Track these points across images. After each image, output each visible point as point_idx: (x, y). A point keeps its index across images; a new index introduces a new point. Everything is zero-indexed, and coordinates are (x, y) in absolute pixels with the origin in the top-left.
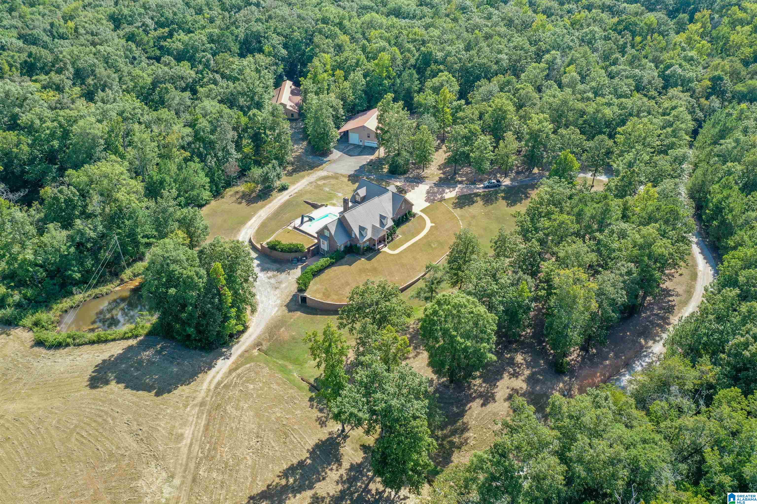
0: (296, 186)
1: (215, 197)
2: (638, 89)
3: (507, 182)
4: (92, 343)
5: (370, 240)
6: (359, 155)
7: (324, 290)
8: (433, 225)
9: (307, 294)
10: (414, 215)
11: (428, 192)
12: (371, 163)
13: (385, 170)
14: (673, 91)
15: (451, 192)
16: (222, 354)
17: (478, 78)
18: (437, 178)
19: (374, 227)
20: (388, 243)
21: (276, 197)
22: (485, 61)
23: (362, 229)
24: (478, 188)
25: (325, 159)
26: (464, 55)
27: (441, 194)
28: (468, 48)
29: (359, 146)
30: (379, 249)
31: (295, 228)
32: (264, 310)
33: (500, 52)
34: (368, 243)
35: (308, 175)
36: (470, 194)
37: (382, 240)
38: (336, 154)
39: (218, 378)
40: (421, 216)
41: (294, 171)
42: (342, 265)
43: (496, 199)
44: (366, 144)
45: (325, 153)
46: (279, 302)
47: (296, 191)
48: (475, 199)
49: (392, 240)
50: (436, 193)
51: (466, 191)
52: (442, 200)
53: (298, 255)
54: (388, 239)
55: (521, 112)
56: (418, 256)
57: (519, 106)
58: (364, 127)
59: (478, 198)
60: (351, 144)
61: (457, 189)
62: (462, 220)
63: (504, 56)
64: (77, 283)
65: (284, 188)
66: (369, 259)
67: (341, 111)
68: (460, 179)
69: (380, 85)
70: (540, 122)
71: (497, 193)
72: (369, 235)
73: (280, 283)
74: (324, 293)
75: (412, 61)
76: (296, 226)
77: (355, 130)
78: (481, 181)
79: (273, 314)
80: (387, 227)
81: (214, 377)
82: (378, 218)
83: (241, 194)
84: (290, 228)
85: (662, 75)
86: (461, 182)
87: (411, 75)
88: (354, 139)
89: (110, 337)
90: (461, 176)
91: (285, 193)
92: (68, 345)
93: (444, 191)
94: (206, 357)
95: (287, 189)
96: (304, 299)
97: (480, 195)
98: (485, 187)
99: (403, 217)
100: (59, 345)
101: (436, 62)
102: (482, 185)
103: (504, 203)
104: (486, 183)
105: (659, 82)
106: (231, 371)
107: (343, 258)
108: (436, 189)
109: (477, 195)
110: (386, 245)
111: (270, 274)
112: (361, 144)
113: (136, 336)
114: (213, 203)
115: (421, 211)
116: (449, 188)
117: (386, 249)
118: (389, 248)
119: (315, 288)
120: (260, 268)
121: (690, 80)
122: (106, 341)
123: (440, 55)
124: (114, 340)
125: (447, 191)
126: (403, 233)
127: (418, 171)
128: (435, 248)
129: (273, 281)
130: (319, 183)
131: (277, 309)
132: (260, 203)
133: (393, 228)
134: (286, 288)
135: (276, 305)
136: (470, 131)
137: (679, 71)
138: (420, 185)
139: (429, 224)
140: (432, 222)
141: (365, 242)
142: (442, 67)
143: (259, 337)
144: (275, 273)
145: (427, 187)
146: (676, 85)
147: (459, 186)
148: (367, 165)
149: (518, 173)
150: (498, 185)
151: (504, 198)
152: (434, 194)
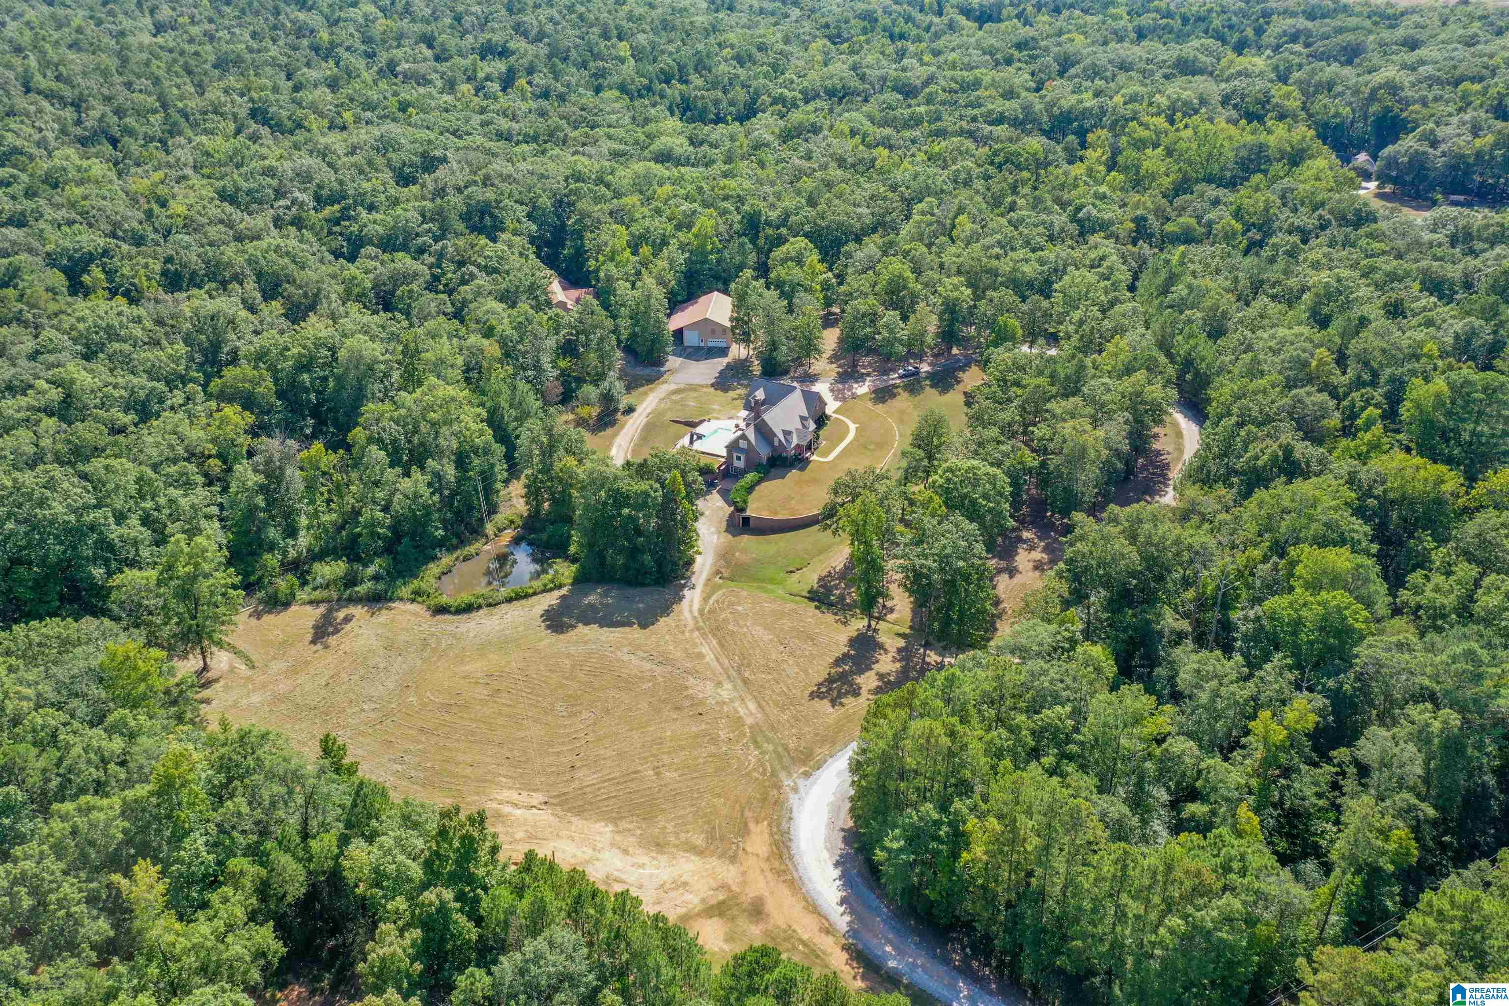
0: (644, 405)
2: (1051, 238)
3: (925, 368)
4: (510, 600)
5: (798, 446)
6: (707, 359)
7: (766, 507)
8: (858, 426)
9: (748, 513)
10: (828, 418)
11: (833, 390)
12: (729, 367)
13: (757, 373)
14: (1094, 239)
15: (860, 386)
16: (684, 586)
17: (841, 243)
18: (834, 374)
19: (797, 431)
20: (815, 450)
21: (625, 423)
22: (843, 218)
23: (787, 433)
24: (894, 379)
25: (663, 370)
26: (811, 213)
27: (850, 390)
28: (811, 202)
29: (699, 348)
30: (808, 458)
33: (856, 205)
34: (795, 451)
35: (652, 390)
36: (887, 387)
37: (809, 448)
38: (673, 362)
39: (696, 607)
40: (838, 418)
41: (629, 388)
42: (773, 479)
43: (922, 388)
44: (710, 344)
45: (658, 362)
46: (713, 529)
47: (649, 410)
48: (895, 391)
49: (818, 446)
50: (843, 390)
51: (880, 384)
52: (854, 397)
53: (709, 477)
54: (813, 445)
57: (917, 271)
58: (704, 319)
59: (899, 390)
60: (690, 346)
61: (867, 383)
62: (889, 416)
63: (864, 210)
64: (441, 544)
65: (630, 410)
66: (800, 471)
68: (864, 371)
69: (705, 262)
70: (956, 287)
71: (919, 382)
72: (795, 441)
74: (769, 511)
75: (737, 226)
77: (692, 326)
78: (894, 370)
79: (716, 542)
80: (809, 430)
81: (691, 606)
82: (798, 420)
83: (573, 423)
85: (1074, 219)
86: (868, 375)
87: (742, 245)
88: (691, 339)
89: (531, 591)
90: (864, 367)
91: (635, 415)
92: (480, 607)
93: (851, 387)
94: (667, 593)
95: (635, 409)
96: (746, 520)
97: (899, 387)
98: (901, 377)
99: (820, 418)
100: (468, 609)
101: (768, 224)
102: (897, 375)
103: (934, 391)
104: (901, 371)
105: (1074, 228)
106: (705, 600)
107: (771, 471)
108: (840, 386)
109: (895, 386)
110: (814, 453)
112: (704, 344)
113: (560, 587)
115: (836, 411)
116: (856, 382)
117: (814, 458)
118: (817, 457)
119: (758, 504)
121: (1111, 223)
122: (527, 596)
123: (773, 215)
124: (535, 594)
125: (855, 386)
126: (827, 439)
127: (802, 368)
130: (674, 397)
131: (718, 536)
132: (609, 431)
133: (815, 431)
135: (712, 534)
137: (1094, 212)
138: (817, 384)
139: (852, 427)
140: (854, 424)
141: (792, 450)
142: (784, 231)
143: (715, 564)
146: (1093, 231)
147: (868, 379)
148: (725, 369)
149: (935, 356)
150: (917, 373)
151: (932, 386)
152: (841, 391)
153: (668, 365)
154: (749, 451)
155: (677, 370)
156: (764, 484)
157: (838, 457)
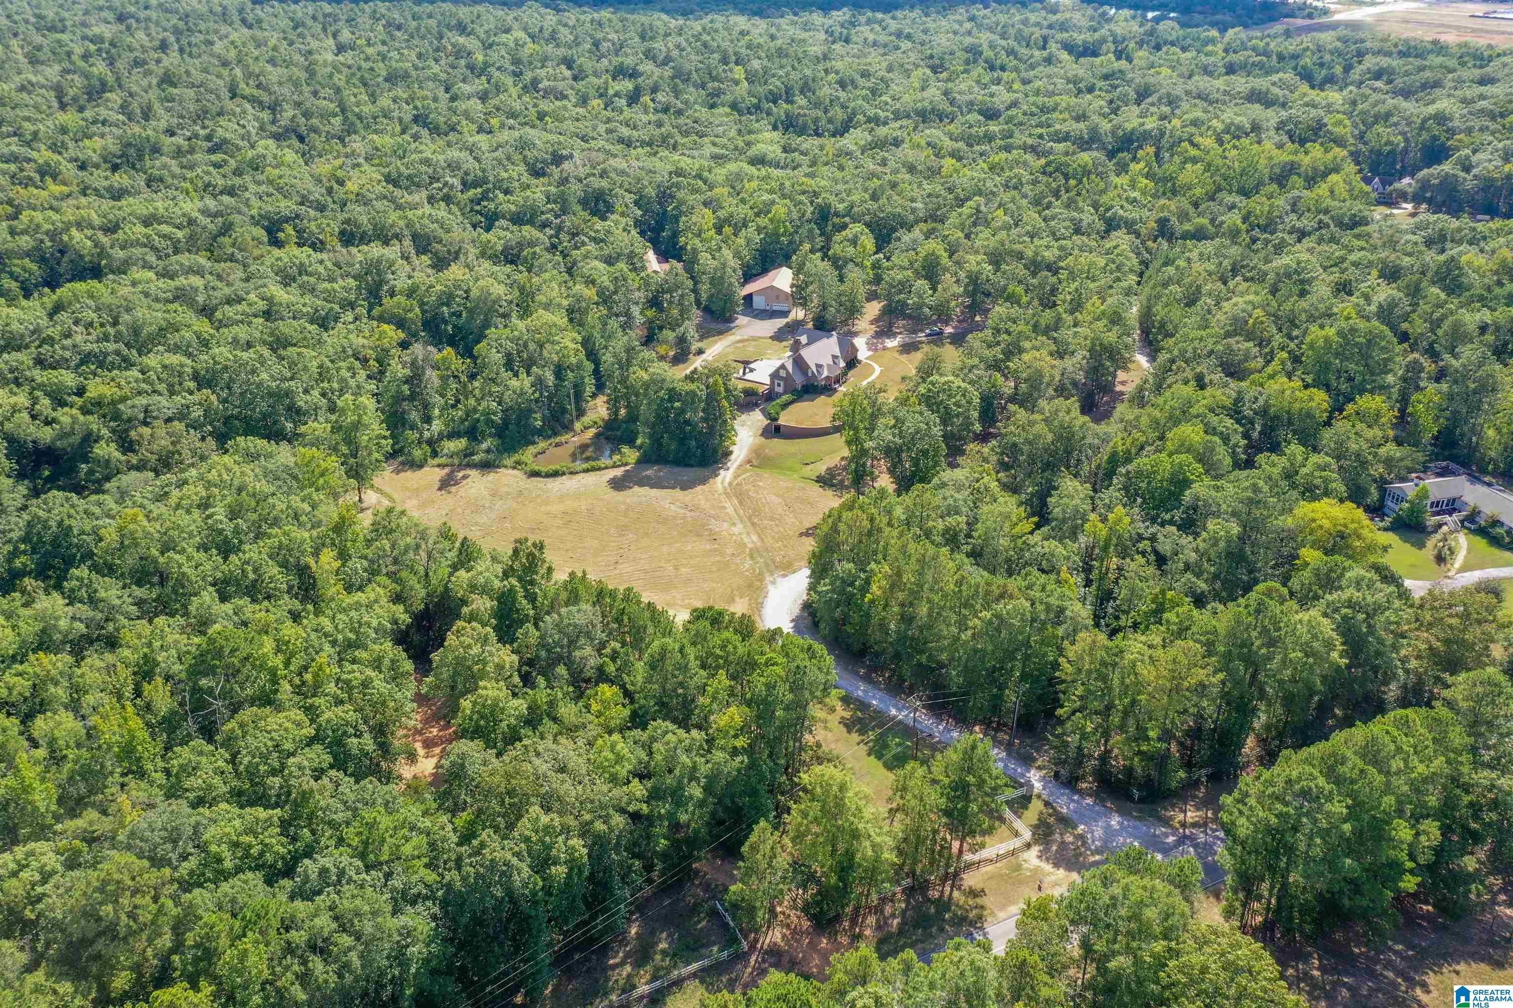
0: (712, 349)
2: (1078, 231)
3: (949, 330)
4: (588, 471)
5: (828, 378)
6: (770, 319)
7: (795, 420)
8: (883, 368)
9: (780, 422)
10: (860, 362)
11: (869, 343)
12: (787, 325)
13: (811, 329)
14: (1114, 234)
15: (891, 342)
16: (720, 468)
17: (894, 230)
18: (872, 332)
19: (828, 366)
20: (843, 382)
21: (696, 361)
22: (899, 210)
23: (819, 366)
24: (921, 337)
25: (733, 325)
26: (873, 206)
27: (882, 344)
28: (874, 197)
29: (766, 311)
30: (835, 388)
32: (741, 440)
33: (913, 200)
35: (722, 339)
36: (914, 342)
38: (742, 320)
39: (727, 480)
40: (868, 362)
41: (705, 337)
42: (805, 401)
43: (943, 344)
44: (774, 308)
45: (731, 320)
46: (751, 434)
47: (718, 352)
48: (920, 345)
49: (846, 380)
50: (877, 343)
51: (908, 340)
52: (885, 349)
53: (754, 399)
54: (842, 379)
55: (955, 257)
57: (952, 252)
58: (772, 288)
59: (924, 344)
60: (759, 308)
61: (897, 339)
62: (910, 364)
63: (919, 205)
64: (540, 432)
65: (700, 352)
66: (827, 398)
68: (898, 330)
69: (778, 242)
70: (978, 263)
71: (941, 340)
72: (825, 373)
74: (799, 421)
75: (808, 215)
76: (740, 377)
77: (760, 292)
78: (922, 331)
79: (754, 443)
80: (840, 367)
81: (723, 480)
82: (831, 358)
85: (1102, 217)
86: (900, 333)
87: (811, 231)
88: (759, 302)
89: (602, 466)
90: (898, 328)
91: (704, 356)
92: (564, 474)
93: (884, 341)
94: (705, 472)
95: (704, 353)
96: (778, 429)
98: (926, 336)
99: (851, 360)
100: (555, 474)
101: (837, 214)
102: (924, 334)
103: (952, 347)
104: (928, 332)
105: (1100, 226)
106: (735, 477)
107: (803, 395)
108: (875, 341)
109: (920, 342)
110: (839, 385)
112: (770, 307)
113: (626, 464)
115: (867, 358)
116: (888, 338)
117: (841, 388)
118: (843, 388)
119: (786, 418)
121: (1134, 222)
122: (598, 470)
123: (841, 207)
124: (606, 468)
125: (887, 341)
126: (854, 377)
127: (849, 327)
130: (739, 345)
133: (845, 370)
135: (752, 437)
137: (1121, 212)
138: (858, 338)
139: (878, 370)
140: (880, 367)
141: (823, 380)
142: (847, 219)
143: (747, 456)
145: (866, 339)
146: (1118, 227)
147: (899, 336)
148: (785, 327)
149: (959, 321)
150: (941, 333)
151: (950, 343)
152: (875, 345)
153: (737, 322)
154: (788, 379)
155: (744, 326)
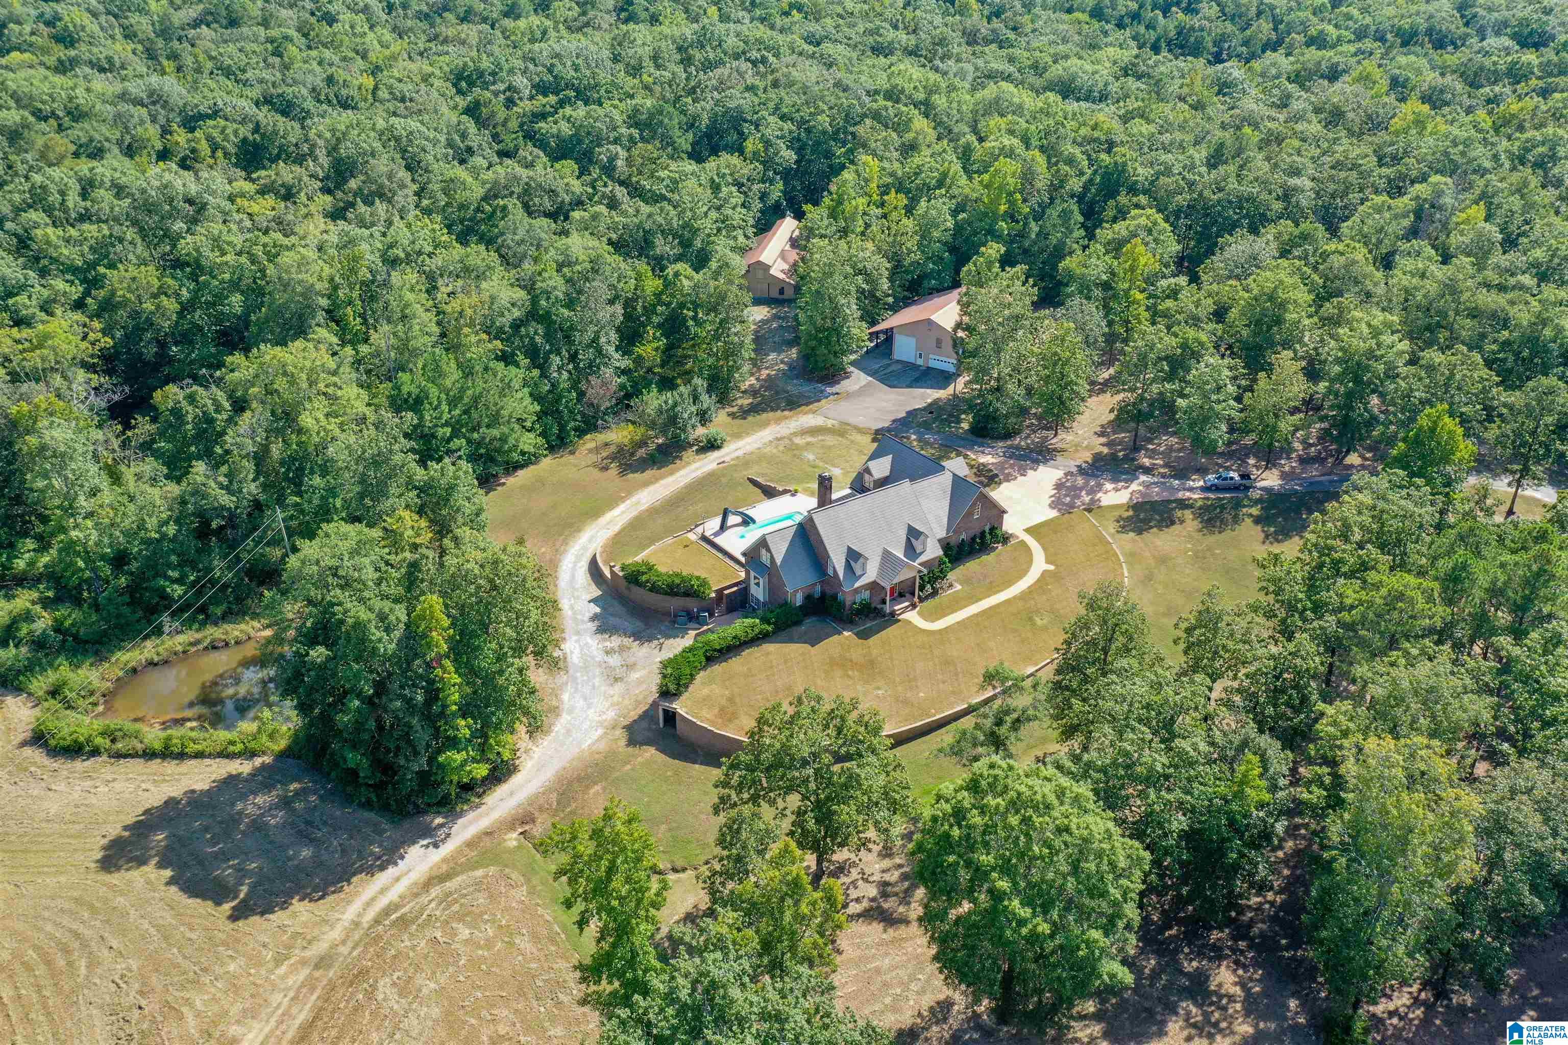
0: (740, 443)
1: (552, 449)
3: (1270, 480)
4: (149, 755)
5: (874, 586)
6: (910, 386)
7: (723, 702)
8: (1052, 567)
9: (680, 707)
10: (1006, 539)
11: (1059, 486)
12: (933, 409)
13: (965, 426)
15: (1117, 490)
16: (427, 832)
17: (1231, 227)
18: (1088, 456)
19: (887, 556)
20: (921, 600)
21: (689, 463)
22: (1255, 189)
23: (853, 556)
24: (1191, 489)
25: (829, 390)
26: (1205, 177)
27: (1092, 492)
28: (1215, 160)
29: (913, 367)
30: (893, 614)
31: (704, 538)
32: (568, 732)
33: (1296, 172)
34: (866, 595)
35: (778, 421)
36: (1169, 502)
37: (904, 592)
38: (858, 379)
39: (392, 896)
40: (1023, 543)
41: (754, 409)
42: (791, 640)
43: (1236, 520)
44: (933, 364)
45: (832, 375)
47: (740, 453)
48: (1179, 513)
49: (935, 593)
50: (1081, 489)
51: (1156, 494)
52: (1091, 507)
53: (692, 605)
54: (922, 588)
55: (1329, 308)
56: (992, 644)
57: (1324, 295)
58: (929, 322)
59: (1188, 515)
60: (898, 361)
61: (1135, 486)
62: (1130, 564)
63: (1304, 183)
65: (712, 445)
66: (864, 635)
67: (885, 285)
68: (1147, 462)
70: (1376, 333)
71: (1238, 505)
72: (871, 573)
73: (630, 667)
74: (722, 710)
75: (1075, 184)
76: (707, 534)
77: (910, 328)
78: (1202, 471)
79: (585, 746)
80: (923, 558)
81: (383, 891)
82: (903, 534)
83: (613, 449)
84: (692, 536)
86: (1148, 471)
87: (1065, 215)
88: (904, 348)
89: (192, 748)
90: (1152, 454)
91: (714, 455)
92: (95, 752)
93: (1100, 486)
95: (719, 447)
96: (671, 717)
97: (1190, 507)
98: (1206, 489)
99: (973, 539)
101: (1133, 190)
102: (1201, 483)
103: (1257, 532)
104: (1213, 478)
106: (428, 884)
107: (798, 623)
108: (1080, 481)
109: (1183, 504)
110: (914, 606)
111: (615, 641)
112: (920, 362)
113: (251, 754)
114: (547, 462)
115: (1028, 530)
116: (1115, 480)
117: (913, 617)
118: (919, 613)
119: (706, 691)
120: (596, 623)
122: (182, 756)
123: (1143, 173)
124: (199, 755)
125: (1109, 486)
126: (966, 581)
127: (1045, 433)
128: (1045, 629)
129: (614, 660)
130: (798, 440)
131: (600, 731)
132: (649, 473)
133: (941, 562)
134: (640, 682)
135: (601, 723)
136: (1184, 346)
138: (1041, 468)
139: (1040, 565)
140: (1048, 561)
141: (857, 591)
142: (1143, 199)
143: (531, 801)
144: (628, 641)
145: (1059, 474)
147: (1143, 478)
148: (924, 409)
149: (1304, 461)
150: (1245, 483)
151: (1257, 520)
152: (1075, 491)
153: (845, 386)
154: (770, 572)
155: (849, 395)
156: (770, 648)
157: (961, 624)
